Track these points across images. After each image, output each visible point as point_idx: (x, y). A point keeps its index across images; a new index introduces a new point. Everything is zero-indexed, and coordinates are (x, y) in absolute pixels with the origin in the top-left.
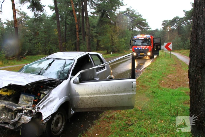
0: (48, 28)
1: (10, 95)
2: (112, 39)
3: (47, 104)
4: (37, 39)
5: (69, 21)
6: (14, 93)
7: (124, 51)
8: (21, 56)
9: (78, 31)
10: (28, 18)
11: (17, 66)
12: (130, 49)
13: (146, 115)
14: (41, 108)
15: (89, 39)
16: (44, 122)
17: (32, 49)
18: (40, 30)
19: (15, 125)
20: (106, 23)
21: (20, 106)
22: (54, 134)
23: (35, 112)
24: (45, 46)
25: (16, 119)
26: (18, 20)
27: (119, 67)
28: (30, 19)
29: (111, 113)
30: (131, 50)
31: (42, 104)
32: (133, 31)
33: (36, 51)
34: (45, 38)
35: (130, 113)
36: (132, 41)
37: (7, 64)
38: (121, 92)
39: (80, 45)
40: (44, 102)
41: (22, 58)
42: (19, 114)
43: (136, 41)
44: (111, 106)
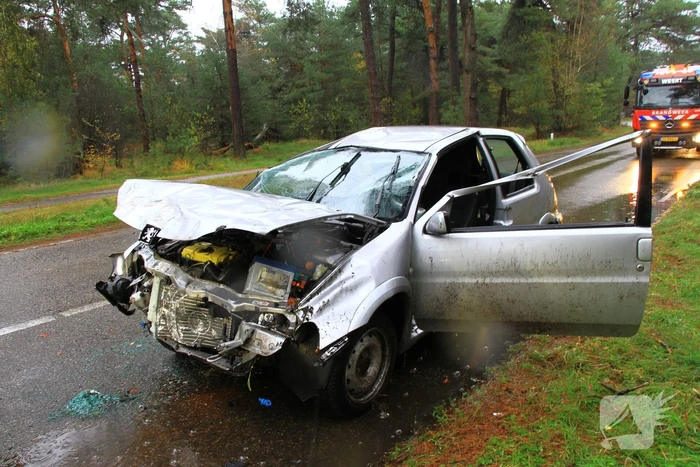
0: (334, 51)
1: (220, 265)
2: (556, 86)
3: (336, 297)
4: (298, 87)
5: (402, 24)
6: (231, 257)
7: (600, 129)
8: (246, 145)
9: (435, 59)
10: (269, 17)
11: (235, 174)
12: (623, 123)
13: (681, 364)
14: (315, 311)
15: (475, 86)
16: (323, 356)
17: (280, 119)
18: (306, 58)
19: (233, 359)
20: (535, 25)
21: (250, 301)
22: (354, 399)
23: (297, 323)
24: (323, 110)
25: (238, 341)
26: (239, 28)
27: (580, 184)
28: (275, 20)
29: (550, 345)
30: (626, 126)
31: (320, 299)
32: (636, 55)
33: (292, 126)
34: (322, 82)
35: (620, 352)
36: (632, 93)
37: (203, 169)
38: (593, 272)
39: (440, 107)
40: (326, 290)
41: (250, 151)
42: (245, 326)
43: (649, 89)
44: (554, 321)
